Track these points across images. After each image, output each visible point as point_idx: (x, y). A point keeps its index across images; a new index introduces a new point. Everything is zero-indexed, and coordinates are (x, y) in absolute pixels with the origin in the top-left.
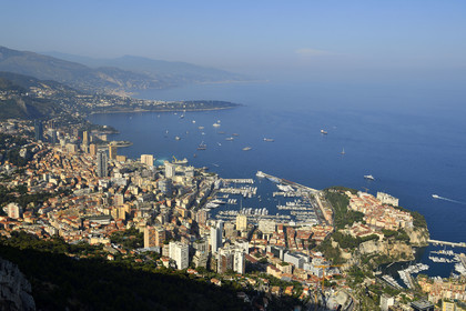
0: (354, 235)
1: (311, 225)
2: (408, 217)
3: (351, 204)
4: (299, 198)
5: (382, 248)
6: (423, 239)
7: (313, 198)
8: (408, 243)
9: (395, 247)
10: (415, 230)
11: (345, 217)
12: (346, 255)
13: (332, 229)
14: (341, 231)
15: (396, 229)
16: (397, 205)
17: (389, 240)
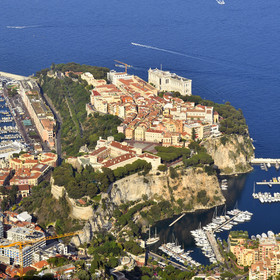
1: (8, 155)
2: (209, 115)
3: (93, 99)
5: (157, 188)
12: (81, 213)
13: (55, 159)
14: (71, 161)
15: (186, 145)
16: (189, 94)
17: (172, 170)
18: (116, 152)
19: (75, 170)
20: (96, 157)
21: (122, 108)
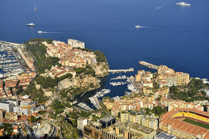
0: (53, 77)
1: (17, 74)
2: (92, 55)
3: (48, 51)
4: (4, 52)
5: (75, 83)
6: (105, 70)
7: (16, 51)
8: (94, 76)
9: (85, 80)
10: (98, 64)
11: (45, 63)
12: (48, 94)
13: (35, 75)
14: (42, 75)
15: (85, 66)
16: (84, 47)
17: (80, 76)
18: (59, 71)
19: (44, 78)
20: (51, 73)
21: (59, 54)
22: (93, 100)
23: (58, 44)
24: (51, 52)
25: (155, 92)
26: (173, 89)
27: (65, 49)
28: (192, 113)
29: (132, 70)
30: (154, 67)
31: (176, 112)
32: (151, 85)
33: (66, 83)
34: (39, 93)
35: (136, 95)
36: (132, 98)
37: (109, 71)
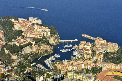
0: (18, 45)
2: (47, 29)
3: (14, 26)
5: (34, 50)
6: (56, 41)
8: (49, 44)
9: (42, 47)
10: (51, 36)
11: (12, 34)
12: (14, 57)
13: (5, 43)
14: (10, 43)
15: (42, 37)
16: (41, 23)
17: (38, 44)
18: (22, 40)
19: (11, 46)
20: (17, 42)
21: (23, 28)
22: (48, 62)
23: (22, 20)
24: (17, 27)
25: (93, 57)
26: (106, 55)
27: (27, 25)
28: (119, 72)
29: (76, 40)
30: (92, 38)
31: (108, 71)
32: (90, 52)
33: (27, 49)
34: (7, 56)
35: (79, 59)
36: (76, 61)
37: (60, 41)
